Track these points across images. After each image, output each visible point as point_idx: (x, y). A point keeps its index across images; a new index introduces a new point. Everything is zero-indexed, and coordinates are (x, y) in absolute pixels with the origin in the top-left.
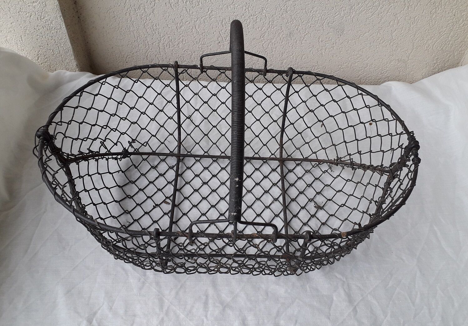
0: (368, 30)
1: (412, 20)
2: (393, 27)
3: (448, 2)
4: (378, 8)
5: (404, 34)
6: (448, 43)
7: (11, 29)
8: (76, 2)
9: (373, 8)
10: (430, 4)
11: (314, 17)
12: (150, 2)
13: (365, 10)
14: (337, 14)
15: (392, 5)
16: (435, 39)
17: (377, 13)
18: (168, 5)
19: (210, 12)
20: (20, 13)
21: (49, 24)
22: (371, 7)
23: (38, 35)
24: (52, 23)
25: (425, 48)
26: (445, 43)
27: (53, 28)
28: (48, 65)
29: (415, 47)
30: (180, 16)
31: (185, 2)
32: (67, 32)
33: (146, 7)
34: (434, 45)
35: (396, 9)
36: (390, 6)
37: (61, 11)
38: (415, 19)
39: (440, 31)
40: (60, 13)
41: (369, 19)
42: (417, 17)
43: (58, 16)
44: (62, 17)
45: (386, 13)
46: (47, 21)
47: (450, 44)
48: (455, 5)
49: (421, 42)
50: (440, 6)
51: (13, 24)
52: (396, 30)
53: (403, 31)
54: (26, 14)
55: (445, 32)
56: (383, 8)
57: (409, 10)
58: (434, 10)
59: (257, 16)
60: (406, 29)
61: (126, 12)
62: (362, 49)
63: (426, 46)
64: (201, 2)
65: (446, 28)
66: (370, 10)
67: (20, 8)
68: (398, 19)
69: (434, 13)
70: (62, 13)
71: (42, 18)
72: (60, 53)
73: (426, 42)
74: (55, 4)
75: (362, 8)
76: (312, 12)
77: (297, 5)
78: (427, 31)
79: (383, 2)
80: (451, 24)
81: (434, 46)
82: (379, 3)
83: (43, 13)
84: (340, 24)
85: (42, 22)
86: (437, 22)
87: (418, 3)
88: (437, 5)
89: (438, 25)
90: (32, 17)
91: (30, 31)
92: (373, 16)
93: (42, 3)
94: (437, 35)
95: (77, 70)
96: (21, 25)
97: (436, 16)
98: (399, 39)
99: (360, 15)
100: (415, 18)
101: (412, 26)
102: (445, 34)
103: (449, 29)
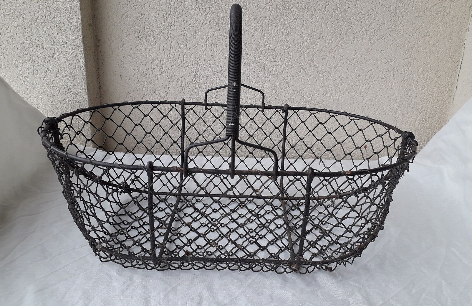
0: (353, 109)
1: (391, 97)
2: (375, 105)
3: (419, 79)
4: (359, 87)
5: (386, 112)
6: (428, 120)
7: (40, 105)
8: (101, 87)
9: (355, 87)
10: (403, 82)
11: (305, 98)
12: (165, 86)
13: (348, 89)
14: (324, 94)
15: (371, 83)
16: (415, 117)
17: (359, 92)
18: (180, 89)
19: (216, 95)
20: (51, 87)
21: (74, 97)
22: (354, 86)
23: (62, 110)
24: (77, 97)
25: (408, 126)
26: (425, 120)
27: (77, 102)
28: (66, 141)
29: (399, 125)
30: (190, 99)
31: (194, 86)
32: (89, 104)
33: (161, 91)
34: (415, 122)
35: (375, 87)
36: (370, 84)
37: (87, 84)
38: (394, 97)
39: (418, 108)
40: (86, 86)
41: (353, 98)
42: (395, 95)
43: (83, 89)
44: (86, 90)
45: (366, 91)
46: (73, 95)
47: (430, 121)
48: (425, 82)
49: (403, 119)
50: (413, 83)
51: (43, 99)
52: (378, 108)
53: (384, 109)
54: (56, 88)
55: (423, 109)
56: (364, 87)
57: (387, 88)
58: (409, 87)
59: (256, 98)
60: (387, 107)
61: (143, 97)
62: (351, 129)
63: (408, 124)
64: (209, 85)
65: (422, 105)
66: (353, 89)
67: (52, 83)
68: (379, 97)
69: (409, 90)
70: (87, 87)
71: (69, 91)
72: (78, 128)
73: (407, 119)
74: (82, 77)
75: (345, 88)
76: (303, 93)
77: (289, 87)
78: (406, 108)
79: (363, 81)
80: (426, 101)
81: (416, 124)
82: (360, 82)
83: (71, 86)
84: (328, 104)
85: (69, 96)
86: (413, 99)
87: (393, 81)
88: (410, 82)
89: (415, 102)
90: (60, 92)
91: (56, 106)
92: (356, 96)
93: (72, 77)
94: (416, 112)
95: (92, 145)
96: (49, 100)
97: (411, 93)
98: (383, 117)
99: (345, 95)
100: (393, 95)
101: (392, 104)
102: (423, 110)
103: (425, 105)
